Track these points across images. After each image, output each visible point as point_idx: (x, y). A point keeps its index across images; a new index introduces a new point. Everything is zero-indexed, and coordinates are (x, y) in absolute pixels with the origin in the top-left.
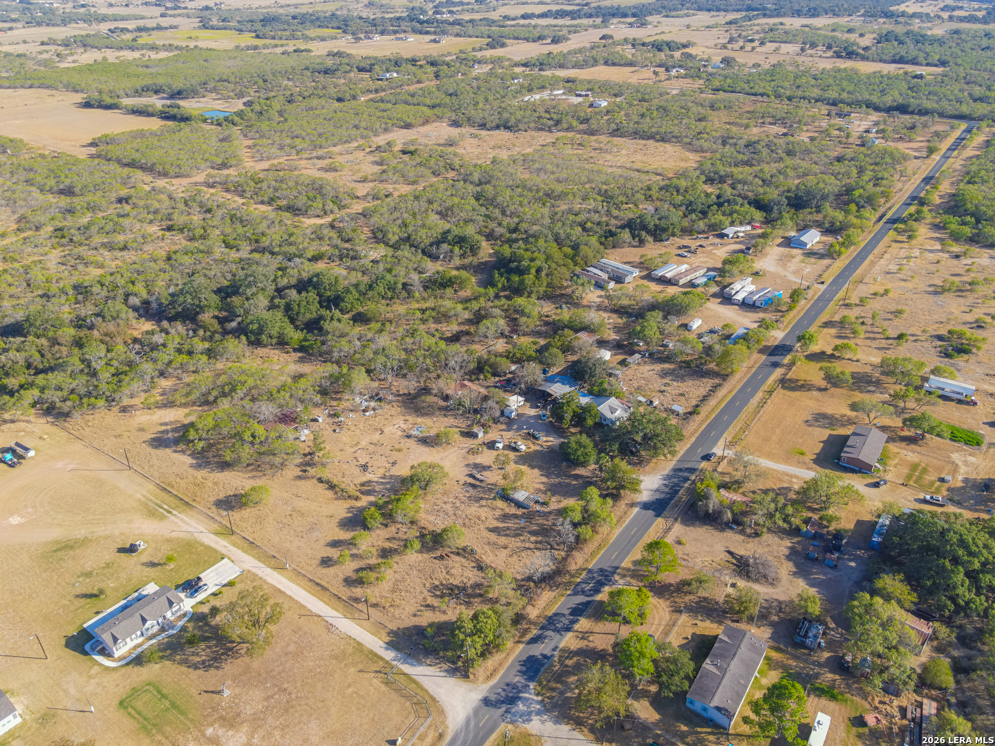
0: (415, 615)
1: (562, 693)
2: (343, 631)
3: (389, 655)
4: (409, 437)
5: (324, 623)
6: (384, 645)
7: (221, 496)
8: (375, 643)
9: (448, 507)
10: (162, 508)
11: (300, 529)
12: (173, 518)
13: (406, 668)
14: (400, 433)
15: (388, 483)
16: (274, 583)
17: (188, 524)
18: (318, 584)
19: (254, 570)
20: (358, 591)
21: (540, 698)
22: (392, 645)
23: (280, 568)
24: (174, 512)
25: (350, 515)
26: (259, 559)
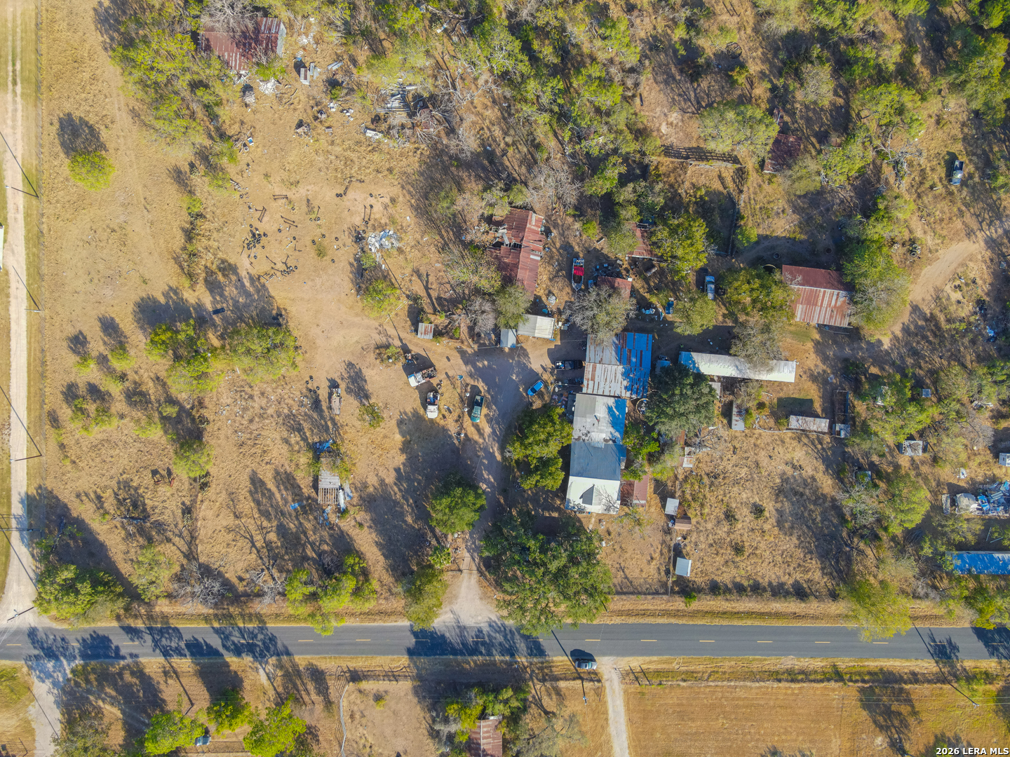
0: (78, 496)
1: (89, 692)
2: (11, 443)
3: (17, 509)
4: (359, 238)
5: (6, 416)
6: (23, 494)
7: (77, 114)
8: (20, 483)
9: (258, 402)
10: (14, 65)
11: (101, 266)
12: (9, 96)
13: (15, 537)
14: (358, 220)
15: (248, 294)
16: (13, 316)
17: (14, 127)
18: (44, 363)
19: (12, 277)
20: (65, 412)
21: (70, 676)
22: (30, 503)
23: (34, 301)
24: (19, 89)
25: (162, 300)
26: (30, 265)
